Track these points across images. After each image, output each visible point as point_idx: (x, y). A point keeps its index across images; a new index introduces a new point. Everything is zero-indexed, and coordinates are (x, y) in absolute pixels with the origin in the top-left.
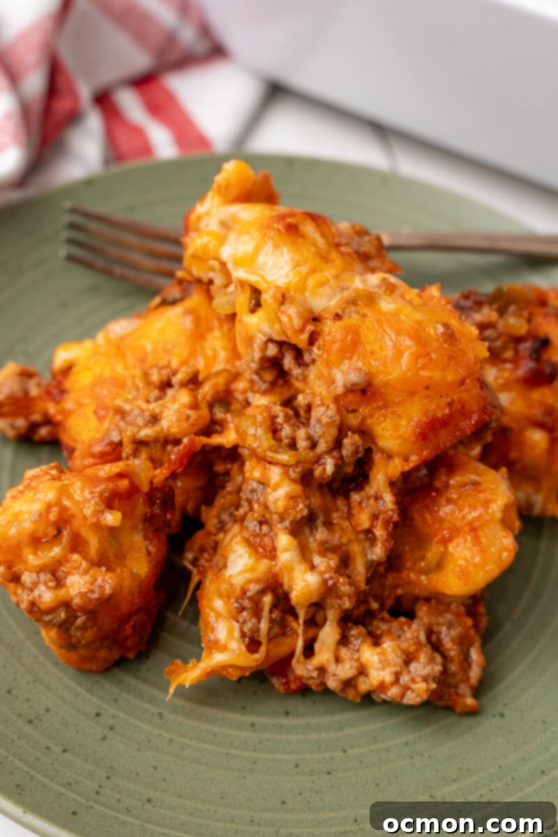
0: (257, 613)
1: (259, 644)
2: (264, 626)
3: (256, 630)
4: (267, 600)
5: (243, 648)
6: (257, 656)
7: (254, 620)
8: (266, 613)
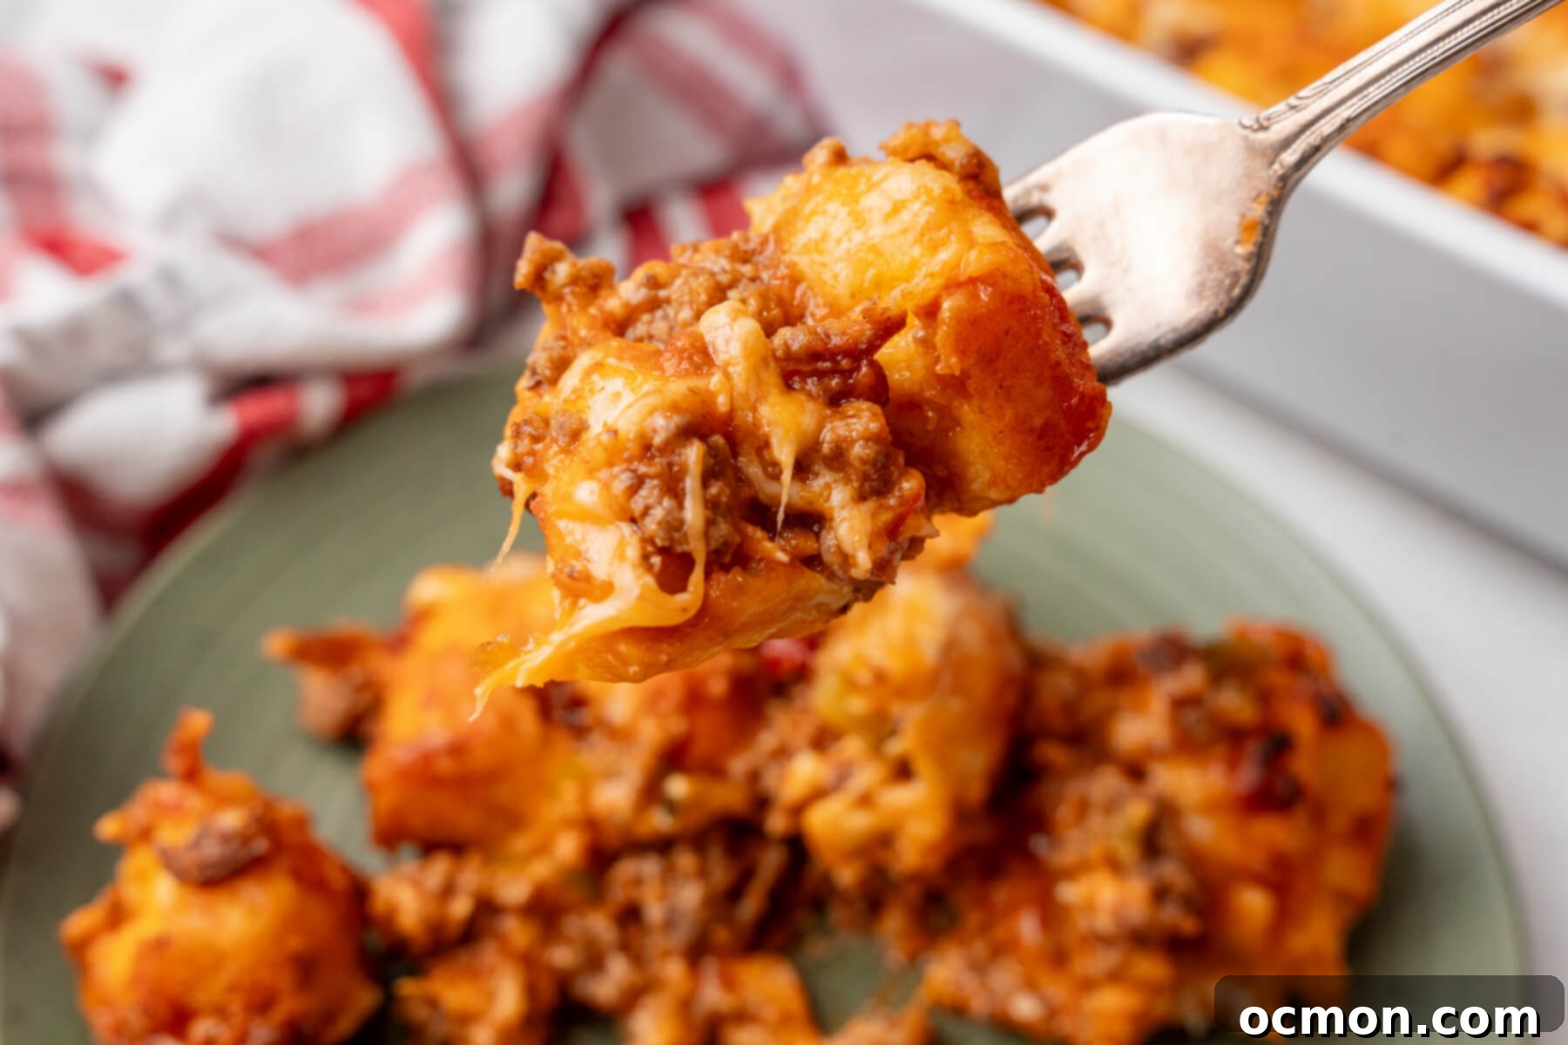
0: (672, 487)
1: (687, 562)
2: (693, 513)
3: (674, 526)
4: (693, 454)
5: (650, 580)
6: (682, 598)
7: (667, 502)
8: (691, 484)
